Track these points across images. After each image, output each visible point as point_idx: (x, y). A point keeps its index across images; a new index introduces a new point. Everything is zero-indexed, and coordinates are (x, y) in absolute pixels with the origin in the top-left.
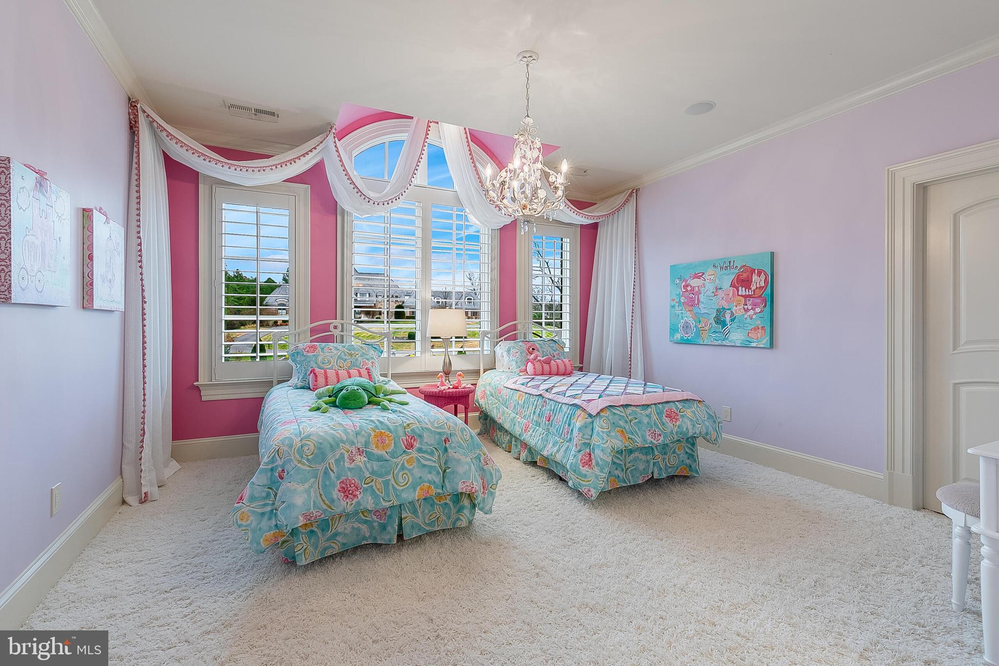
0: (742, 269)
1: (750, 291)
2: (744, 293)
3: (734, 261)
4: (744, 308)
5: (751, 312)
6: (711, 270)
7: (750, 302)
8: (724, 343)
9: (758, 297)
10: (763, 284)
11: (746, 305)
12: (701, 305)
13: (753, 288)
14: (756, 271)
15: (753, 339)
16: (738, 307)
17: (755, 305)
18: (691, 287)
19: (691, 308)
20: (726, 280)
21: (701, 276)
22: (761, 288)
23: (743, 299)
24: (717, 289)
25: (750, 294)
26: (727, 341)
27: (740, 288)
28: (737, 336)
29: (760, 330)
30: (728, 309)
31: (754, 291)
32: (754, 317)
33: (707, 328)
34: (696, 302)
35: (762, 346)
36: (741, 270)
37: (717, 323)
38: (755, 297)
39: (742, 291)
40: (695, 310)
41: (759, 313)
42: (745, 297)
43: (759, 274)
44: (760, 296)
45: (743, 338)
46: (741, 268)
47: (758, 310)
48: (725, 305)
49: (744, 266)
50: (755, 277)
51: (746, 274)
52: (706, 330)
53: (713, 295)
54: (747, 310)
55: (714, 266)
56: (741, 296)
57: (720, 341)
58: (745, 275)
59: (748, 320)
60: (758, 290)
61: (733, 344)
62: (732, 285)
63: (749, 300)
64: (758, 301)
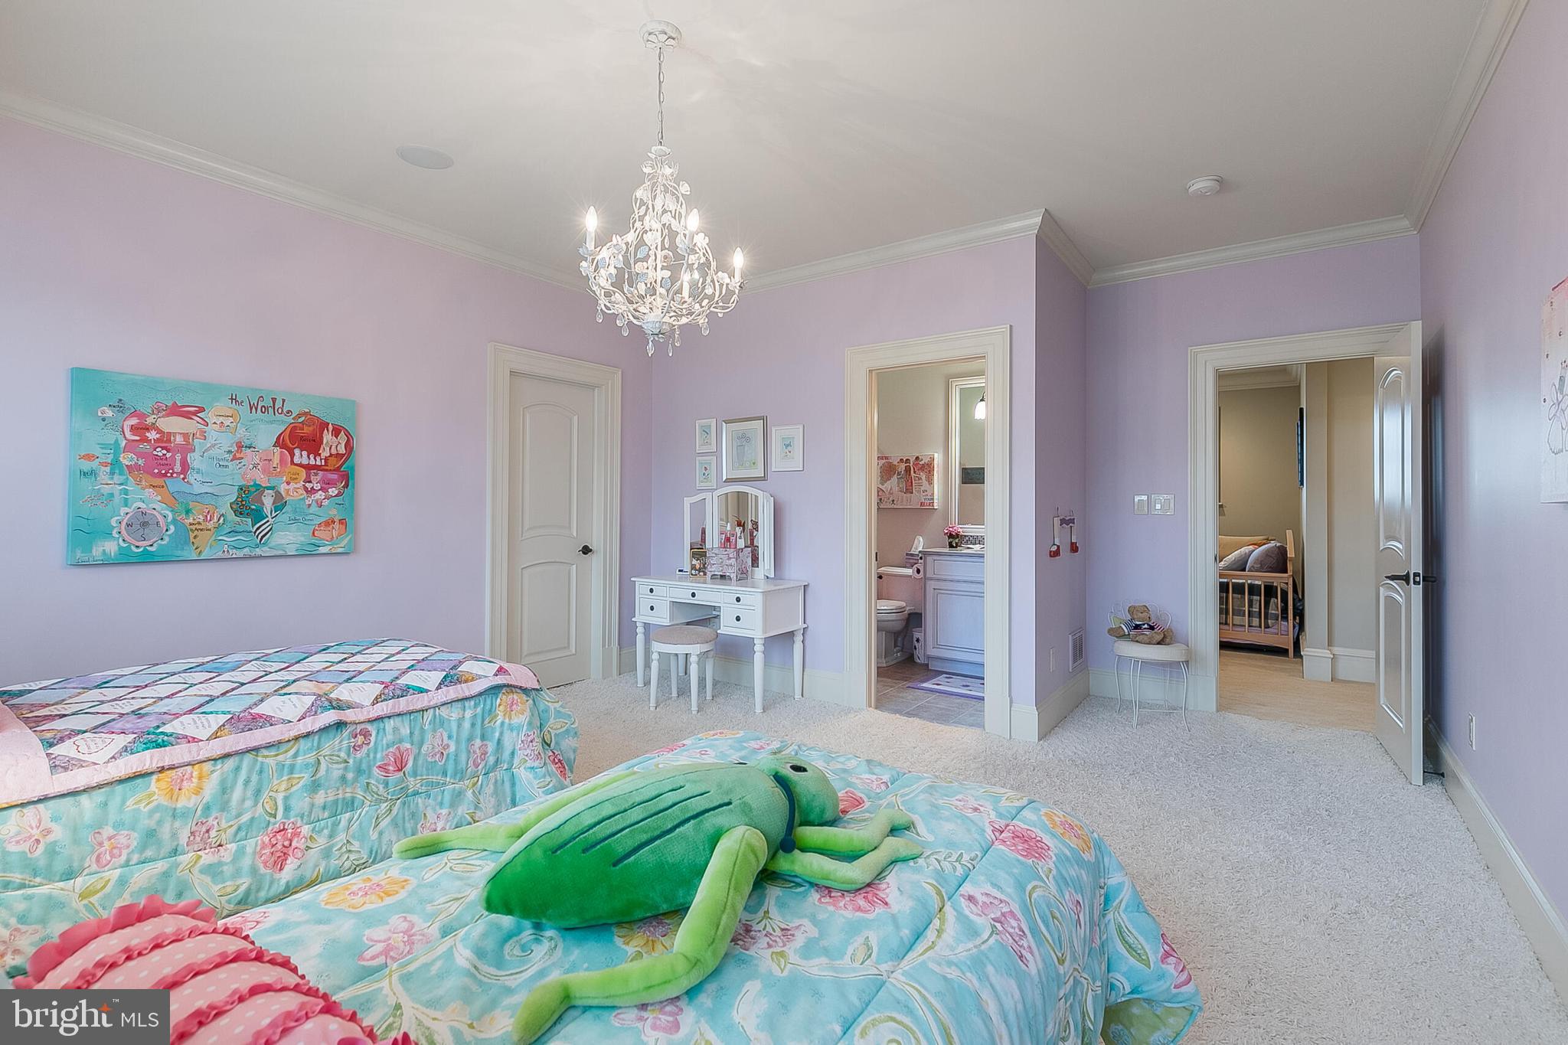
0: (303, 418)
1: (318, 459)
2: (305, 461)
3: (284, 401)
4: (306, 489)
5: (320, 495)
6: (223, 406)
7: (319, 478)
8: (258, 552)
9: (334, 470)
10: (342, 450)
11: (310, 482)
12: (192, 477)
13: (325, 454)
14: (331, 427)
15: (324, 540)
16: (293, 485)
17: (327, 484)
18: (159, 431)
19: (159, 481)
20: (266, 434)
21: (195, 413)
22: (339, 456)
23: (303, 473)
24: (240, 446)
25: (318, 463)
26: (265, 548)
27: (297, 452)
28: (287, 537)
29: (337, 525)
30: (269, 488)
31: (326, 459)
32: (326, 503)
33: (210, 525)
34: (178, 468)
35: (340, 550)
36: (300, 420)
37: (239, 513)
38: (327, 470)
39: (301, 457)
40: (174, 485)
41: (335, 496)
42: (308, 468)
43: (336, 432)
44: (338, 469)
45: (303, 539)
46: (299, 416)
47: (333, 491)
48: (261, 478)
49: (306, 414)
50: (327, 437)
51: (311, 428)
52: (210, 530)
53: (230, 457)
54: (313, 491)
55: (232, 399)
56: (300, 465)
57: (247, 549)
58: (307, 430)
59: (314, 509)
60: (333, 458)
61: (281, 552)
62: (279, 443)
63: (316, 474)
64: (334, 476)
